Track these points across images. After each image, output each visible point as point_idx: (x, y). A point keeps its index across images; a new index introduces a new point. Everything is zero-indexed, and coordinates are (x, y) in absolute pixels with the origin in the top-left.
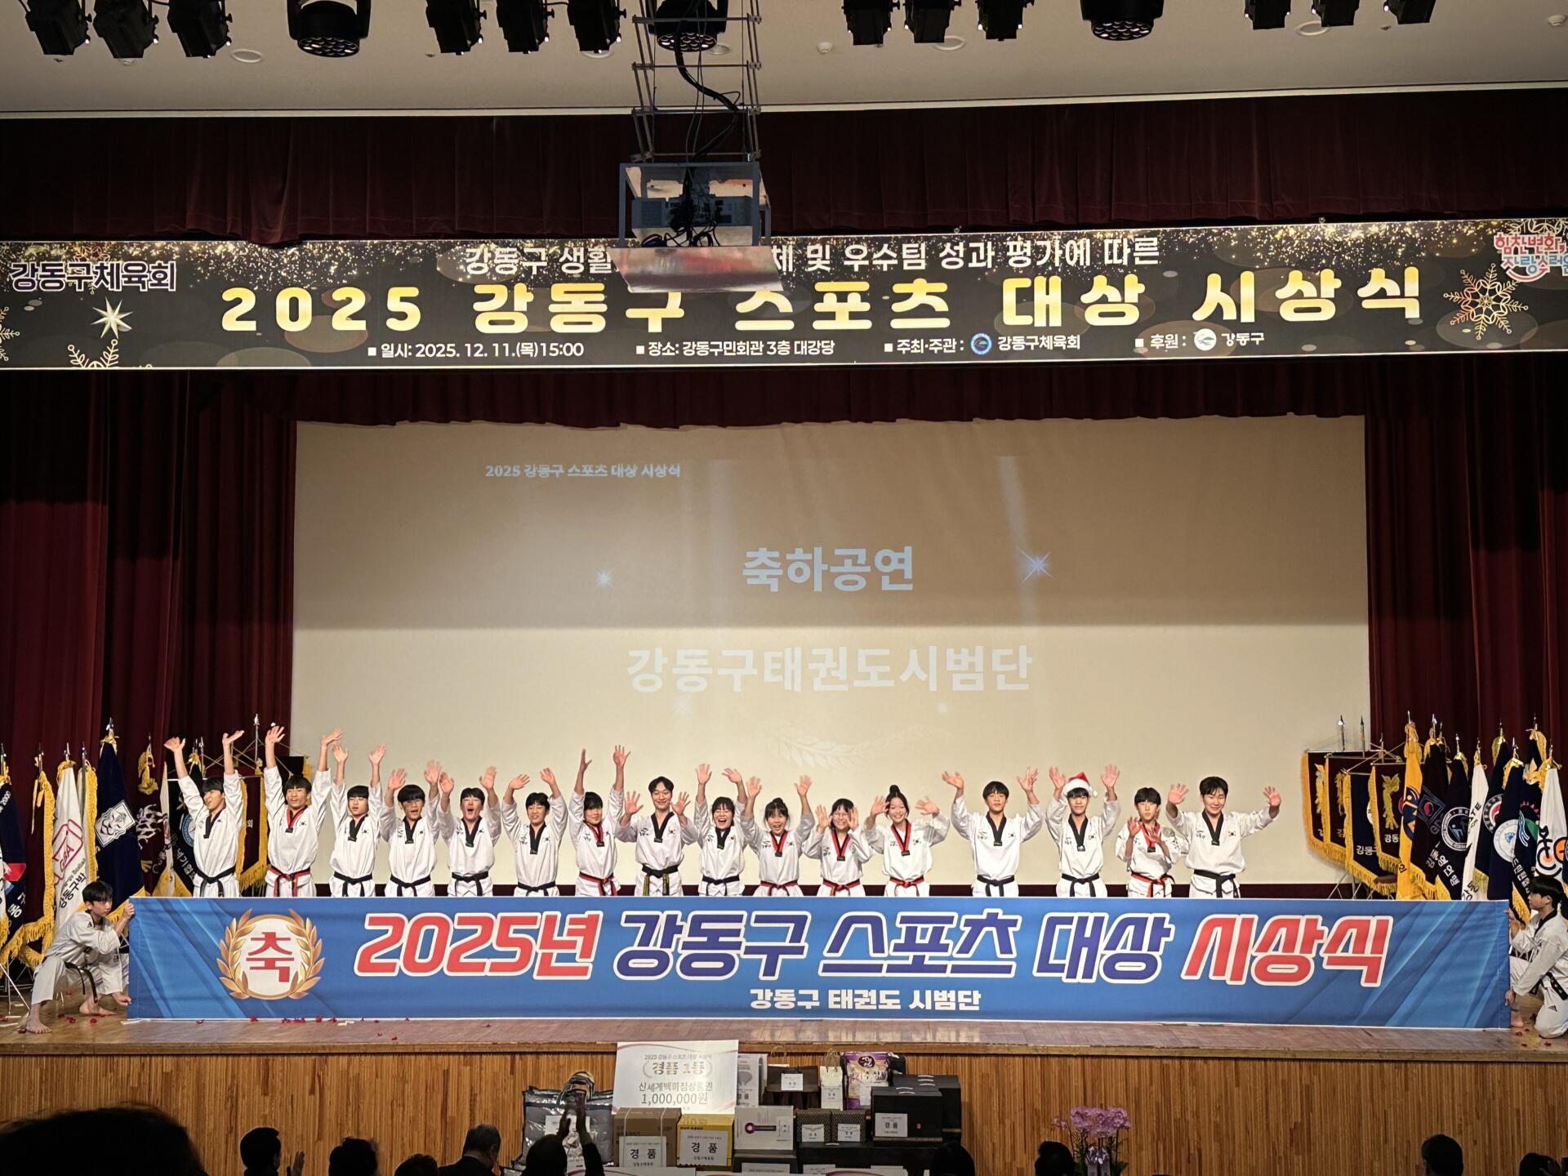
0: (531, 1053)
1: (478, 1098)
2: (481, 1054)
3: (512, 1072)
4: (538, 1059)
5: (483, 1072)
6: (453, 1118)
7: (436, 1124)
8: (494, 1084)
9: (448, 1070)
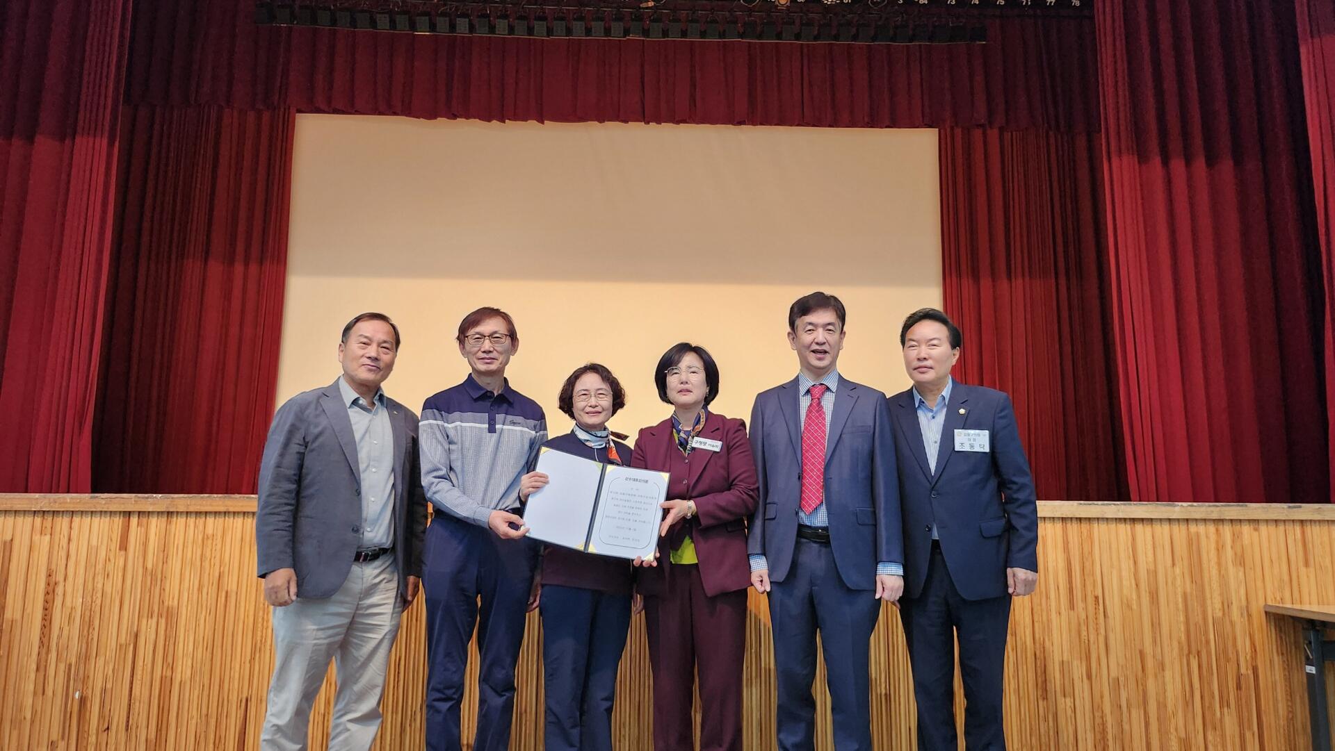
0: (160, 514)
2: (72, 513)
5: (73, 545)
6: (13, 622)
8: (91, 565)
9: (12, 540)
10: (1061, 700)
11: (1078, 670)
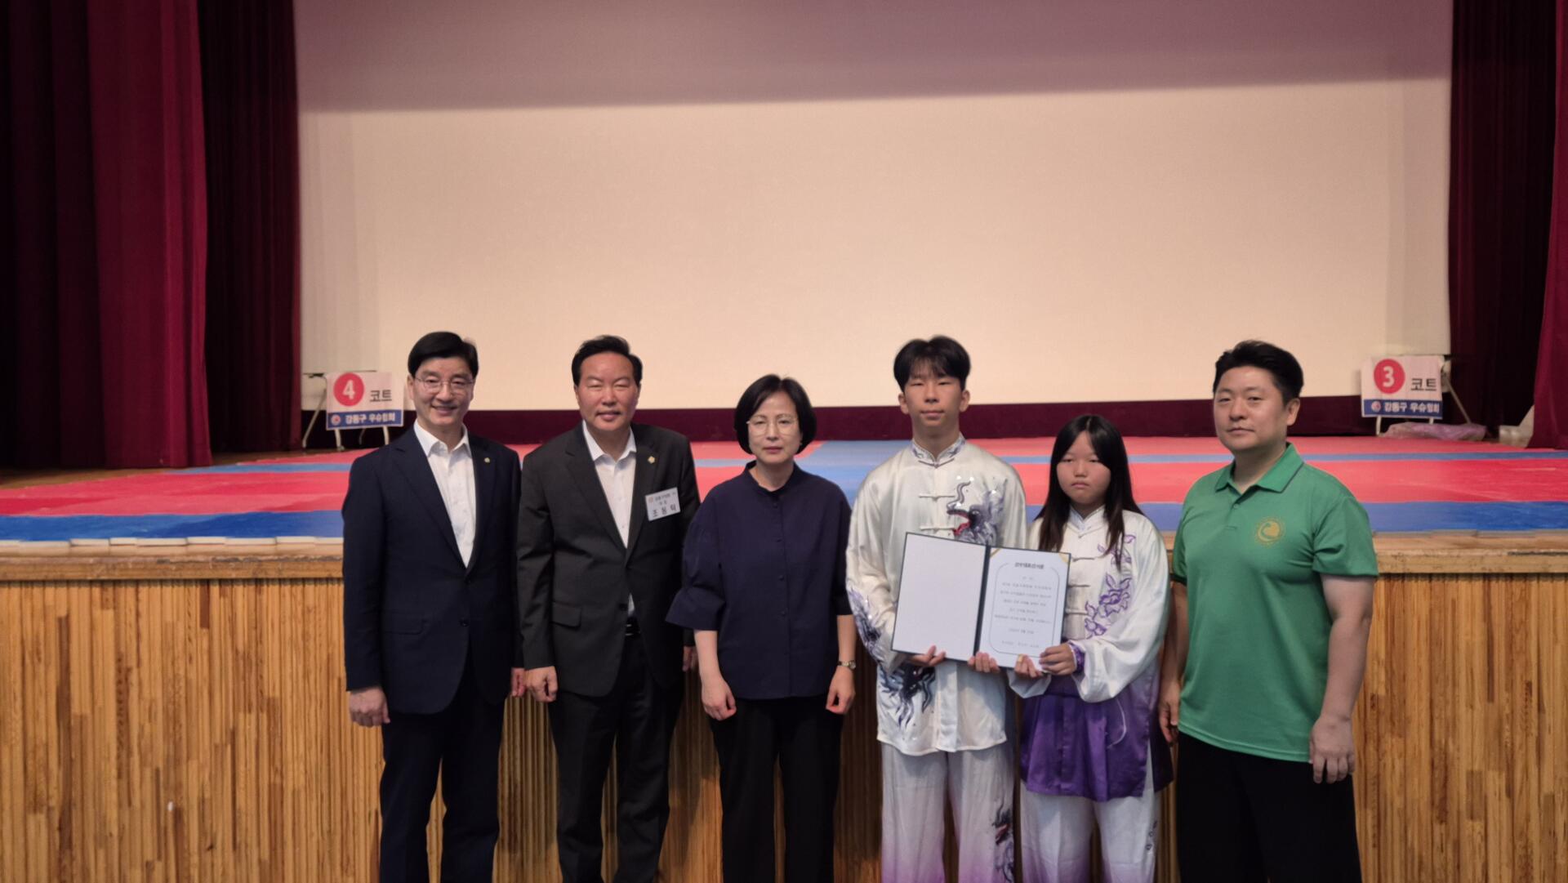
0: (246, 581)
1: (134, 678)
2: (137, 583)
3: (206, 622)
4: (259, 592)
5: (143, 622)
6: (82, 718)
7: (47, 729)
8: (167, 646)
9: (68, 617)
10: (1467, 824)
11: (1495, 782)
